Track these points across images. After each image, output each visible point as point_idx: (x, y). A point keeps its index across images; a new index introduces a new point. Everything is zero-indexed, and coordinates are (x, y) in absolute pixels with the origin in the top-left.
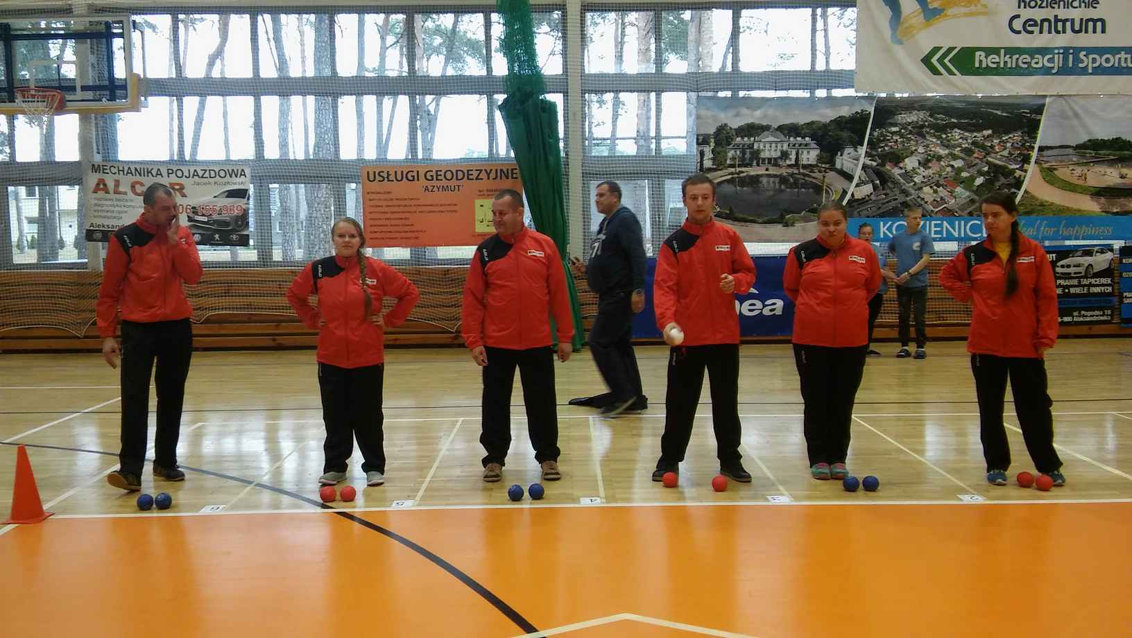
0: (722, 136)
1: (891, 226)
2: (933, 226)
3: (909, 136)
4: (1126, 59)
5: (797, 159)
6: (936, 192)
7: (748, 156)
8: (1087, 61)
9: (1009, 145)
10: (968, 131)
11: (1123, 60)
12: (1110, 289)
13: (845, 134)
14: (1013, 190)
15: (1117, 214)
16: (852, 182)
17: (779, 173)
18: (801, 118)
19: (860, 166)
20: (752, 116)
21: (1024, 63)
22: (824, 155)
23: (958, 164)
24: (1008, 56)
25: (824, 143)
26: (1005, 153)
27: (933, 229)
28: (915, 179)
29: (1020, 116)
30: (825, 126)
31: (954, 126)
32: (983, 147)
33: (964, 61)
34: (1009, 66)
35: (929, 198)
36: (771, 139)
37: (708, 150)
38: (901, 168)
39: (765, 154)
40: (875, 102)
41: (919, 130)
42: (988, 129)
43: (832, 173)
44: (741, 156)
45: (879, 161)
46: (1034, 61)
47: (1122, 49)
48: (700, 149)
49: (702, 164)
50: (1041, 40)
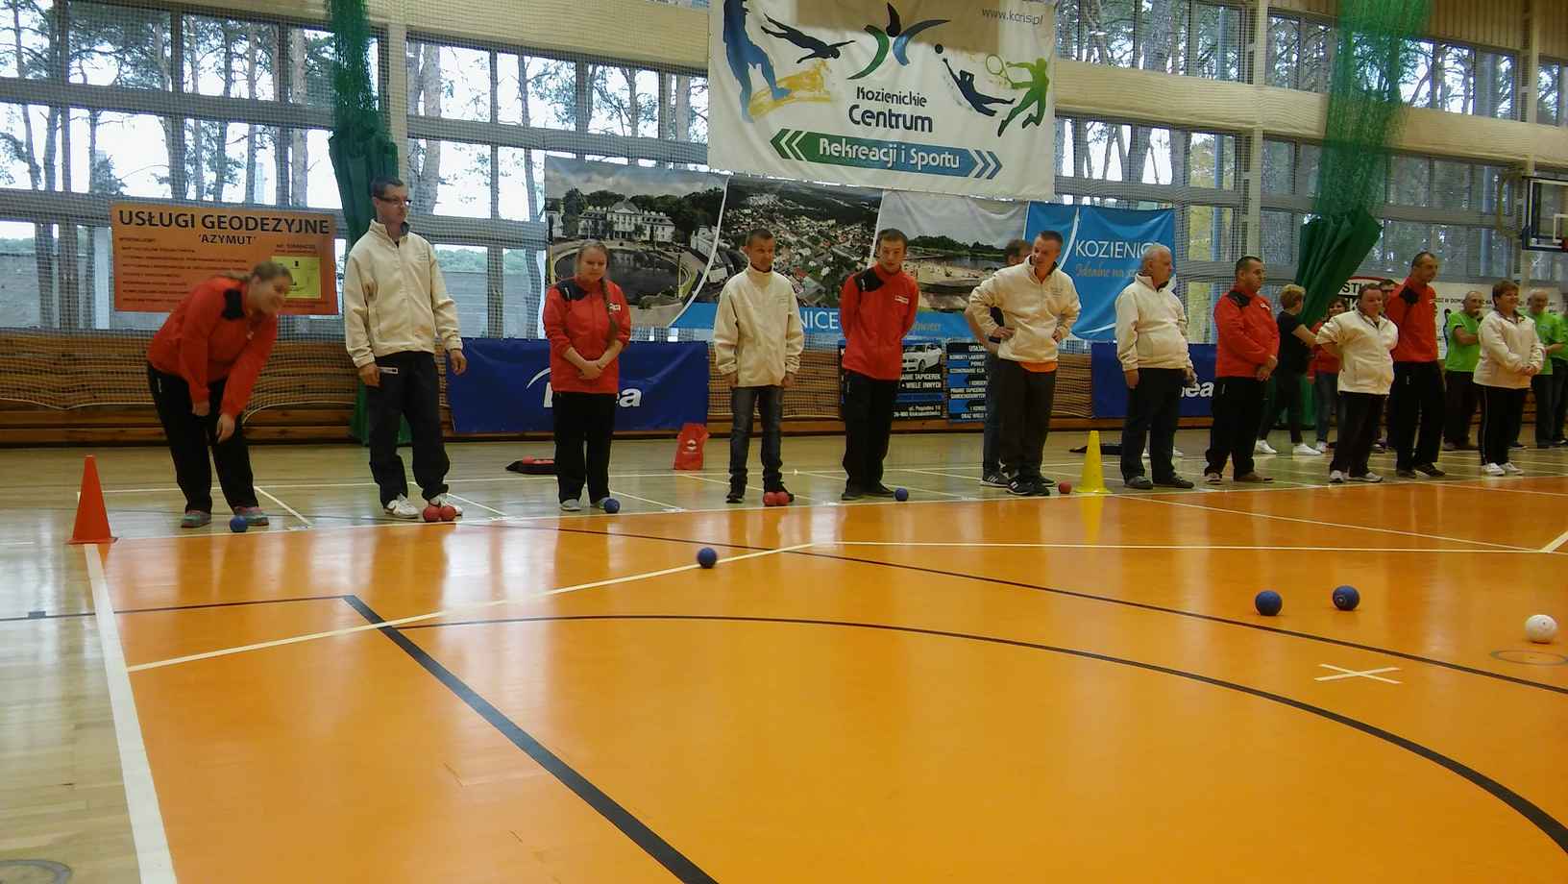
4: (949, 159)
5: (652, 236)
7: (600, 227)
8: (916, 159)
9: (850, 236)
10: (814, 219)
11: (947, 161)
12: (939, 385)
13: (699, 212)
15: (943, 311)
16: (707, 264)
17: (633, 249)
18: (656, 192)
19: (715, 248)
20: (604, 184)
21: (863, 154)
22: (679, 232)
23: (806, 252)
24: (849, 146)
25: (680, 219)
26: (848, 244)
29: (860, 208)
30: (679, 202)
31: (801, 213)
32: (828, 237)
33: (810, 146)
34: (850, 156)
36: (624, 210)
37: (557, 217)
39: (618, 228)
40: (727, 181)
41: (770, 214)
42: (832, 218)
43: (687, 253)
44: (593, 226)
45: (733, 244)
46: (872, 153)
47: (947, 149)
48: (548, 215)
49: (551, 233)
50: (878, 133)
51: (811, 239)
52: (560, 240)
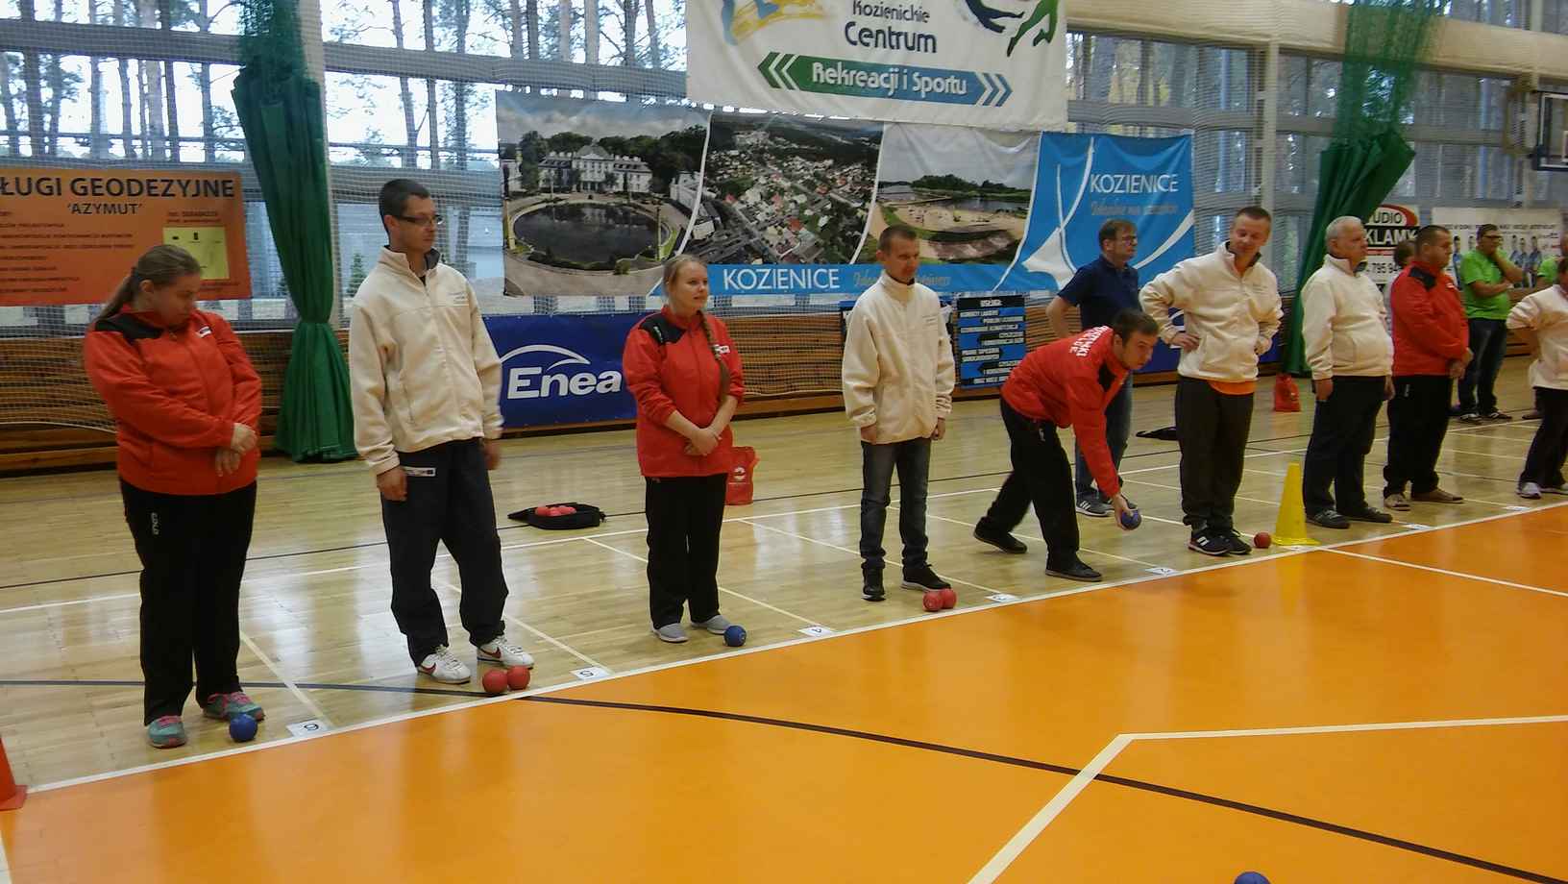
0: (531, 148)
1: (736, 274)
2: (779, 275)
3: (749, 162)
4: (955, 84)
5: (625, 185)
6: (780, 233)
7: (565, 177)
8: (920, 85)
9: (850, 178)
10: (809, 160)
11: (952, 86)
13: (680, 156)
14: (856, 233)
15: (953, 262)
16: (690, 218)
17: (605, 203)
18: (628, 131)
19: (699, 198)
20: (569, 125)
21: (862, 81)
22: (657, 181)
23: (801, 199)
24: (845, 71)
25: (657, 165)
26: (847, 188)
27: (780, 279)
28: (759, 217)
29: (859, 145)
30: (656, 143)
31: (795, 153)
32: (825, 180)
33: (801, 72)
34: (846, 83)
35: (774, 241)
36: (592, 156)
37: (513, 166)
38: (742, 202)
39: (586, 177)
40: (710, 116)
41: (759, 155)
42: (828, 159)
43: (668, 205)
44: (556, 177)
45: (719, 192)
46: (871, 79)
47: (952, 73)
48: (503, 164)
49: (507, 187)
50: (876, 55)
51: (806, 183)
52: (517, 195)
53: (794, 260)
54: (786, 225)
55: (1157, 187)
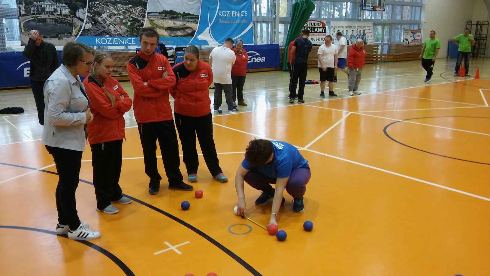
0: (28, 1)
1: (100, 39)
2: (115, 40)
3: (103, 6)
5: (61, 12)
6: (115, 27)
7: (40, 10)
9: (138, 11)
10: (123, 5)
12: (173, 62)
13: (79, 4)
15: (173, 36)
16: (83, 22)
17: (54, 18)
19: (86, 16)
22: (71, 11)
23: (121, 17)
25: (71, 6)
26: (137, 14)
28: (107, 22)
31: (118, 3)
32: (129, 11)
35: (113, 30)
36: (49, 3)
37: (22, 7)
38: (101, 18)
39: (47, 10)
41: (107, 4)
42: (130, 5)
43: (76, 19)
44: (37, 10)
45: (93, 15)
48: (18, 6)
49: (20, 13)
51: (123, 12)
52: (24, 15)
53: (120, 35)
54: (117, 25)
55: (240, 15)
